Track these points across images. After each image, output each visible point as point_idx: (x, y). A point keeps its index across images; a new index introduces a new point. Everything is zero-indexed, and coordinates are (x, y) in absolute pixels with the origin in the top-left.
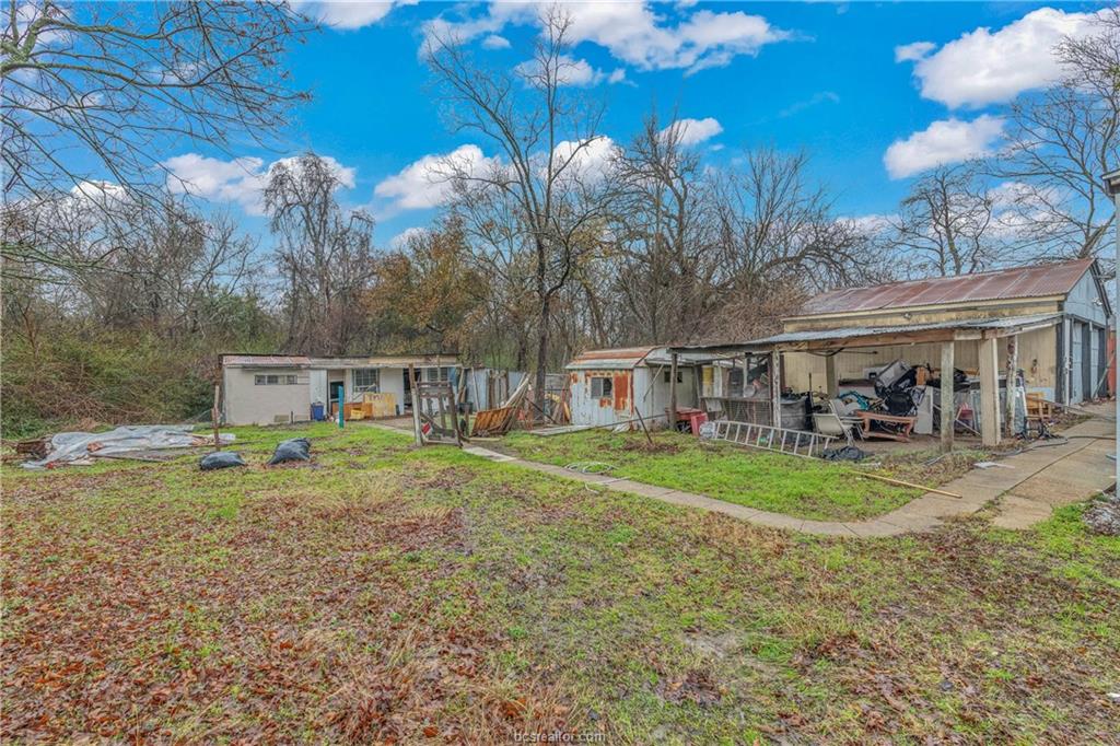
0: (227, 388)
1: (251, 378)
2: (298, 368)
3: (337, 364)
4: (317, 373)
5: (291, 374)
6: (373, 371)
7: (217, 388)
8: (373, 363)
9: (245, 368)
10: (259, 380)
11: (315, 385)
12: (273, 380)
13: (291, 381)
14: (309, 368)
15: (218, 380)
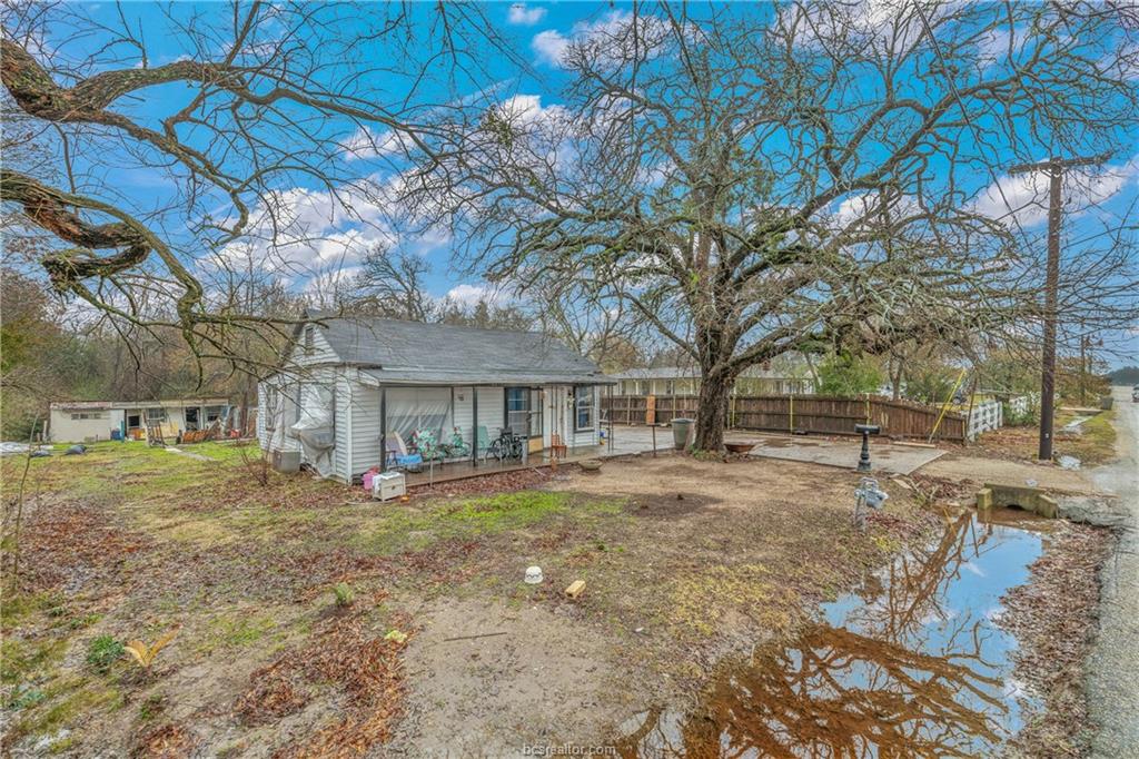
0: (52, 423)
1: (69, 416)
2: (102, 409)
3: (132, 405)
4: (117, 412)
5: (97, 413)
6: (162, 409)
7: (46, 422)
8: (163, 404)
9: (64, 410)
10: (74, 417)
11: (116, 419)
12: (83, 417)
13: (97, 417)
14: (109, 409)
15: (47, 416)
